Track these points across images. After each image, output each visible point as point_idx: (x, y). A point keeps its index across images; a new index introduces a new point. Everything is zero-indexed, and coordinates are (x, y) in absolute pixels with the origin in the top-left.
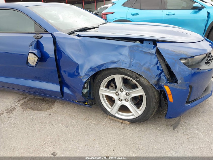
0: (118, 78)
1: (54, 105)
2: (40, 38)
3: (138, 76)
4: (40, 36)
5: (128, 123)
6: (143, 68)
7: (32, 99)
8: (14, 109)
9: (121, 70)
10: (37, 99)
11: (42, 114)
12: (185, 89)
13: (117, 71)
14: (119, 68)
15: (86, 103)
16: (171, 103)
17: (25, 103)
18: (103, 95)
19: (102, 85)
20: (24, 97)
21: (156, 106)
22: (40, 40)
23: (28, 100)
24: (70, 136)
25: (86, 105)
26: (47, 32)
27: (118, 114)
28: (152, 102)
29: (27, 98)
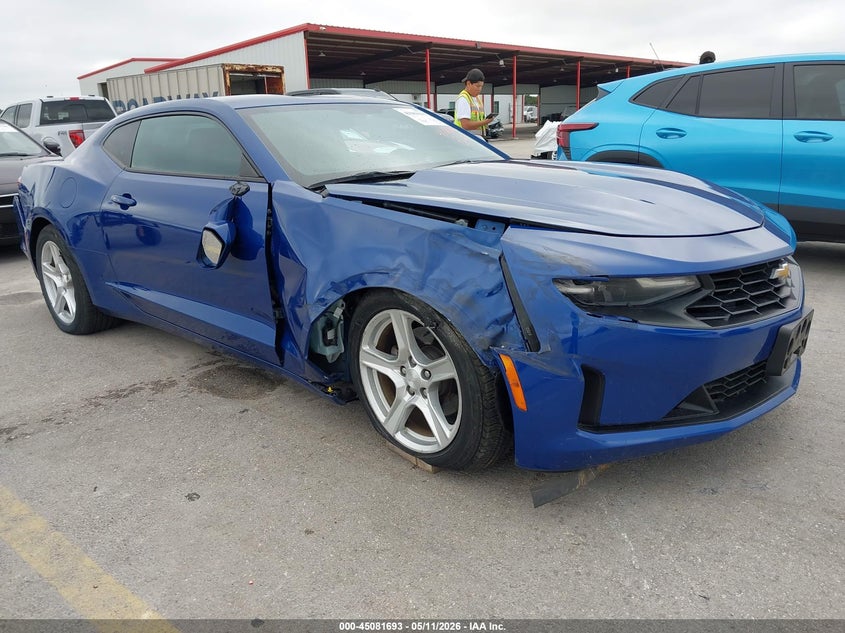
0: (400, 321)
1: (273, 389)
2: (243, 194)
3: (438, 318)
4: (244, 188)
5: (429, 467)
6: (455, 297)
7: (228, 368)
8: (173, 383)
9: (400, 297)
10: (242, 370)
11: (227, 407)
12: (565, 374)
13: (394, 299)
14: (397, 290)
15: (330, 390)
16: (521, 412)
17: (208, 374)
18: (370, 369)
19: (366, 337)
20: (216, 358)
21: (486, 420)
22: (244, 199)
23: (219, 369)
24: (256, 469)
25: (328, 393)
26: (261, 178)
27: (406, 435)
28: (474, 402)
29: (219, 364)
